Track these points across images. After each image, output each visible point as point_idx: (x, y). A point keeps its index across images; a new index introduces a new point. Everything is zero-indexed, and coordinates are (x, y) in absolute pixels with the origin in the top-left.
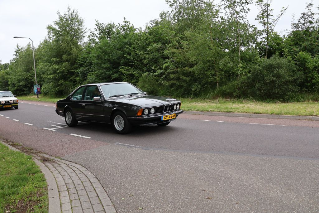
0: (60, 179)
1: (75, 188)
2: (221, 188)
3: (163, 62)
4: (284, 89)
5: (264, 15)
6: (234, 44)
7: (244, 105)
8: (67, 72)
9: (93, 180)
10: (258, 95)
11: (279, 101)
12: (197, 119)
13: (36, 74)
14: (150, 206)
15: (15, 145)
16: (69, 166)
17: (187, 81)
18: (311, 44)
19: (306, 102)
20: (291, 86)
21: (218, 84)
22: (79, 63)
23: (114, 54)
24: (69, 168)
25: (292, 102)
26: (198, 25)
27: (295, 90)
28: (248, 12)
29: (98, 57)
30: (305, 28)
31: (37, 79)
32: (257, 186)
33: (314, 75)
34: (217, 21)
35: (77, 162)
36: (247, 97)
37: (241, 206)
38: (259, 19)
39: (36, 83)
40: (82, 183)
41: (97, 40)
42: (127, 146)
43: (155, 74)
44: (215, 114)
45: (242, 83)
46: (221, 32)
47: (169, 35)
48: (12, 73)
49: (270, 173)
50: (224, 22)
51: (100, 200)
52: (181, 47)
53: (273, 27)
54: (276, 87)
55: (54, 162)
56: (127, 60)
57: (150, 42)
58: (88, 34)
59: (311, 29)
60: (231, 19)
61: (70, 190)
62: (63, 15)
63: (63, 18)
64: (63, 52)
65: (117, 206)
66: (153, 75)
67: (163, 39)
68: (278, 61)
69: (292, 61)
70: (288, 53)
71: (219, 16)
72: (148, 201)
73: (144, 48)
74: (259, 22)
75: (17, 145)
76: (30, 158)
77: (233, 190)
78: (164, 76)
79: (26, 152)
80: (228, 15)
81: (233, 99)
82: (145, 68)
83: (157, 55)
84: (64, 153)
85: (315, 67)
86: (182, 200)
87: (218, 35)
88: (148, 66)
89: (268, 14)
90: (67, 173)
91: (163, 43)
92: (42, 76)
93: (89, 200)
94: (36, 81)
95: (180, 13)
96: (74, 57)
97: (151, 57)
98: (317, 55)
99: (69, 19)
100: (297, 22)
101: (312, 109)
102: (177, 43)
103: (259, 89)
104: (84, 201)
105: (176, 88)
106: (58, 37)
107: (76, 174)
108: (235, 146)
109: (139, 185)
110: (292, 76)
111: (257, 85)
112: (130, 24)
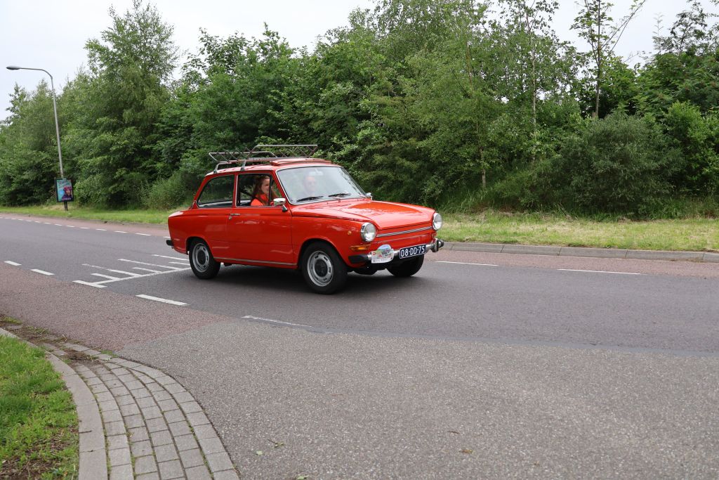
0: (109, 405)
1: (146, 426)
2: (494, 425)
3: (357, 126)
4: (636, 188)
5: (592, 17)
6: (521, 85)
7: (543, 226)
8: (134, 151)
9: (190, 407)
10: (578, 205)
11: (627, 216)
12: (435, 260)
13: (63, 155)
14: (325, 472)
15: (5, 322)
16: (132, 373)
17: (414, 172)
18: (701, 86)
19: (687, 220)
20: (652, 182)
21: (484, 177)
22: (161, 130)
23: (243, 107)
24: (132, 378)
25: (655, 219)
26: (439, 40)
27: (663, 191)
28: (555, 10)
29: (207, 116)
30: (686, 48)
31: (63, 167)
32: (580, 422)
33: (707, 157)
34: (482, 31)
35: (152, 364)
36: (552, 208)
37: (543, 471)
38: (578, 27)
39: (62, 176)
40: (163, 414)
41: (204, 76)
42: (271, 323)
43: (337, 153)
44: (478, 248)
45: (540, 175)
46: (492, 56)
47: (372, 63)
48: (4, 152)
49: (611, 389)
50: (498, 33)
51: (204, 458)
52: (398, 92)
53: (611, 46)
54: (618, 182)
55: (98, 363)
56: (272, 121)
57: (326, 81)
58: (183, 61)
59: (701, 50)
60: (515, 27)
61: (132, 431)
62: (122, 16)
63: (123, 24)
64: (125, 103)
65: (245, 472)
66: (333, 157)
67: (357, 73)
68: (624, 124)
69: (655, 125)
70: (647, 106)
71: (487, 20)
72: (319, 457)
73: (312, 94)
74: (580, 34)
75: (11, 323)
76: (40, 355)
77: (522, 430)
78: (360, 159)
79: (31, 339)
80: (509, 17)
81: (518, 213)
82: (317, 140)
83: (344, 110)
84: (123, 342)
85: (710, 139)
86: (402, 455)
87: (484, 64)
88: (321, 135)
89: (601, 14)
90: (126, 391)
91: (356, 84)
92: (74, 159)
93: (177, 458)
94: (62, 172)
95: (396, 13)
96: (150, 114)
97: (330, 114)
98: (714, 109)
99: (138, 26)
100: (667, 35)
101: (703, 235)
102: (390, 83)
103: (579, 190)
104: (164, 459)
105: (388, 187)
106: (112, 67)
107: (150, 392)
108: (525, 323)
109: (299, 419)
110: (656, 160)
111: (576, 180)
112: (279, 38)
